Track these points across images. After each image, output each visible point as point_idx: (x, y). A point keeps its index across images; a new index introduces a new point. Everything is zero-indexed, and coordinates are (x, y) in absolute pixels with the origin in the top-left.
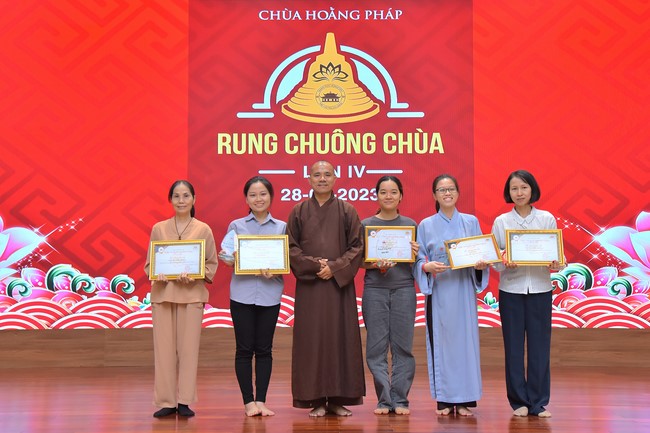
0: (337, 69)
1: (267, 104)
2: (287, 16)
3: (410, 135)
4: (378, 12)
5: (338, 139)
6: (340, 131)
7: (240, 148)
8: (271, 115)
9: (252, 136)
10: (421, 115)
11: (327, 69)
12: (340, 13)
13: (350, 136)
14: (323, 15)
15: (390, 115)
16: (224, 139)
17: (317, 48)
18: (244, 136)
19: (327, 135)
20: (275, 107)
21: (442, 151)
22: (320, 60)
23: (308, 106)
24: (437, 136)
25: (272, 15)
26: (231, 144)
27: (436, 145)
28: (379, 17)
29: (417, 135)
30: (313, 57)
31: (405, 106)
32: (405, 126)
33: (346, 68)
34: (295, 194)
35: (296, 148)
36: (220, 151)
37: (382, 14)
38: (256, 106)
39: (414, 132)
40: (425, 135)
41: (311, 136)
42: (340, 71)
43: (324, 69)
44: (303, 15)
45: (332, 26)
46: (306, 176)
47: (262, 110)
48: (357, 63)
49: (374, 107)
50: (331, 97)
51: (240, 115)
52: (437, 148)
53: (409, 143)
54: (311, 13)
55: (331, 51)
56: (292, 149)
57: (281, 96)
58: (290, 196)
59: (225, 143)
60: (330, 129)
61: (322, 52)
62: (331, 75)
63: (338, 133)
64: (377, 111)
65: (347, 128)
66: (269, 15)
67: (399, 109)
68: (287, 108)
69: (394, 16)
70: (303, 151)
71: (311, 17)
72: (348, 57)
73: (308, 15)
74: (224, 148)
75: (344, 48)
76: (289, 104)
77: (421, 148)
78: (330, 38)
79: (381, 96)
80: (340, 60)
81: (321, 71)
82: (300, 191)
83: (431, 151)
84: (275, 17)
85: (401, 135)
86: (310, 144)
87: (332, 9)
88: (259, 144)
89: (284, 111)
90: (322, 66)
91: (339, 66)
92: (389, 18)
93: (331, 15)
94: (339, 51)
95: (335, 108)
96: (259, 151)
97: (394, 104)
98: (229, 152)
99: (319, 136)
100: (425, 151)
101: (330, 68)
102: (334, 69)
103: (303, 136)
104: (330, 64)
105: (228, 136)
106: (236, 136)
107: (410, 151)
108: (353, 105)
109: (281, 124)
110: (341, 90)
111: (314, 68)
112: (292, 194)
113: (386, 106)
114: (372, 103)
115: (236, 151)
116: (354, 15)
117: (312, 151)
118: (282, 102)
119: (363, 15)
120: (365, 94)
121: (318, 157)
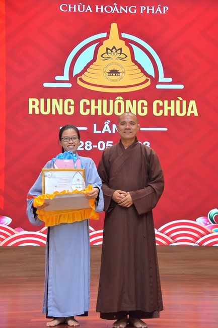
0: (119, 52)
1: (66, 77)
2: (81, 9)
3: (173, 102)
4: (150, 8)
5: (119, 104)
6: (121, 98)
7: (45, 110)
8: (69, 85)
9: (55, 101)
10: (181, 87)
11: (112, 51)
12: (121, 8)
13: (128, 102)
14: (109, 9)
15: (158, 87)
16: (34, 103)
17: (104, 35)
18: (49, 100)
19: (111, 101)
20: (73, 79)
21: (196, 114)
22: (106, 44)
23: (97, 79)
24: (193, 103)
25: (70, 8)
26: (39, 106)
27: (192, 110)
28: (150, 11)
29: (178, 102)
30: (101, 42)
31: (170, 80)
32: (169, 95)
33: (126, 50)
34: (87, 145)
35: (88, 110)
36: (30, 112)
37: (153, 10)
38: (57, 78)
39: (175, 99)
40: (184, 102)
41: (100, 101)
42: (121, 53)
43: (109, 51)
44: (94, 9)
45: (115, 18)
46: (95, 131)
47: (62, 81)
48: (134, 46)
49: (147, 81)
50: (114, 72)
51: (46, 85)
52: (192, 112)
53: (172, 108)
54: (99, 7)
55: (114, 37)
56: (85, 111)
57: (76, 71)
58: (83, 147)
59: (34, 106)
60: (113, 96)
61: (107, 38)
62: (114, 56)
63: (119, 100)
64: (149, 83)
65: (126, 96)
66: (68, 8)
67: (165, 83)
68: (81, 80)
69: (162, 11)
70: (93, 113)
71: (99, 10)
72: (127, 42)
73: (97, 9)
74: (34, 110)
75: (124, 35)
76: (83, 77)
77: (181, 112)
78: (114, 27)
79: (151, 72)
80: (122, 44)
81: (107, 53)
82: (91, 143)
83: (189, 114)
84: (72, 10)
85: (166, 102)
86: (98, 107)
87: (115, 4)
88: (61, 107)
89: (79, 82)
90: (107, 49)
91: (121, 49)
92: (158, 12)
93: (114, 9)
94: (121, 38)
95: (117, 81)
96: (60, 113)
97: (162, 78)
98: (37, 112)
99: (105, 101)
100: (183, 114)
101: (114, 50)
102: (117, 51)
103: (93, 101)
104: (114, 47)
105: (36, 101)
106: (42, 100)
107: (173, 114)
108: (131, 79)
109: (76, 92)
110: (122, 67)
111: (102, 50)
112: (85, 145)
113: (155, 80)
114: (145, 78)
115: (43, 112)
116: (132, 10)
117: (100, 113)
118: (77, 75)
119: (139, 10)
120: (139, 70)
121: (104, 118)
